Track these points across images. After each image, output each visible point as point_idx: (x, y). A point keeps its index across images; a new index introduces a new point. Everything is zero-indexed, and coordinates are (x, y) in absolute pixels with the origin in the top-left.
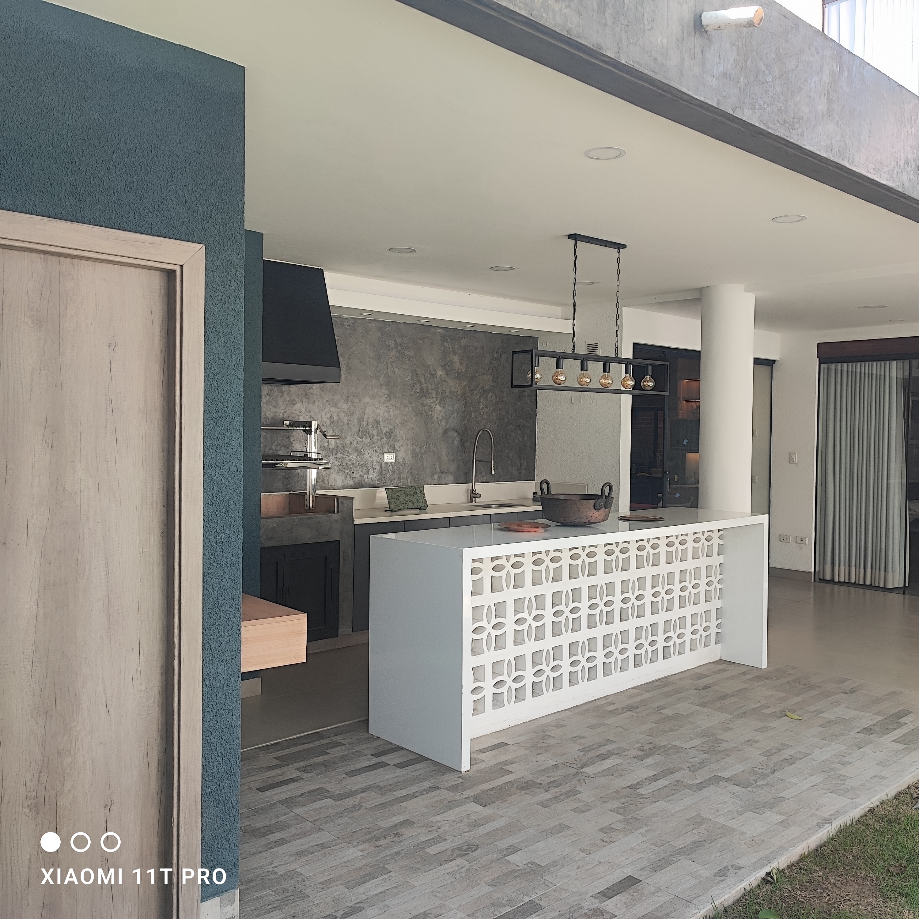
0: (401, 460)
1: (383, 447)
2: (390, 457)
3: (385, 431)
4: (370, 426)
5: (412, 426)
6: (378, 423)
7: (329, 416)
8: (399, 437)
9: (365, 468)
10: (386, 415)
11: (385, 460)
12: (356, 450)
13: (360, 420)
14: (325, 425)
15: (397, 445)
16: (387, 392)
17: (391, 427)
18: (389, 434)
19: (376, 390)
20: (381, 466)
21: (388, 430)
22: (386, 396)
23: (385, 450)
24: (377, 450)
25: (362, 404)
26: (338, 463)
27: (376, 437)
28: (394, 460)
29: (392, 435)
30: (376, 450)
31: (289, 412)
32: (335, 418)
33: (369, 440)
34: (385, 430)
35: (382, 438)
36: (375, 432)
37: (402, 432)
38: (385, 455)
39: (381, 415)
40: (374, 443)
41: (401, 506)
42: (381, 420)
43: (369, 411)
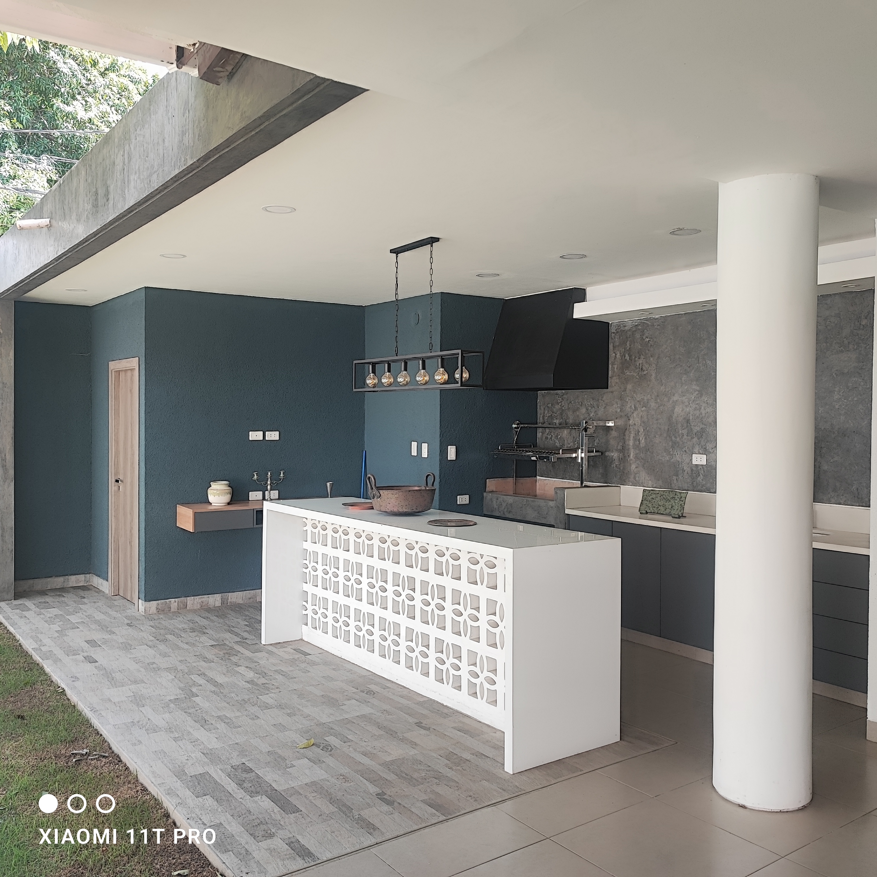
1: (693, 447)
2: (700, 459)
3: (695, 431)
4: (679, 425)
6: (688, 421)
7: (638, 416)
8: (711, 438)
9: (674, 469)
10: (697, 413)
11: (694, 462)
12: (665, 449)
13: (669, 419)
14: (637, 424)
15: (710, 446)
16: (698, 388)
17: (702, 426)
18: (699, 434)
19: (686, 387)
20: (692, 468)
21: (698, 429)
22: (697, 392)
23: (696, 450)
24: (687, 451)
25: (671, 402)
27: (685, 436)
28: (706, 463)
29: (704, 434)
30: (685, 451)
32: (645, 418)
33: (679, 440)
34: (696, 429)
35: (692, 438)
36: (684, 432)
38: (695, 456)
39: (691, 413)
40: (684, 443)
41: (651, 509)
42: (691, 418)
43: (678, 410)
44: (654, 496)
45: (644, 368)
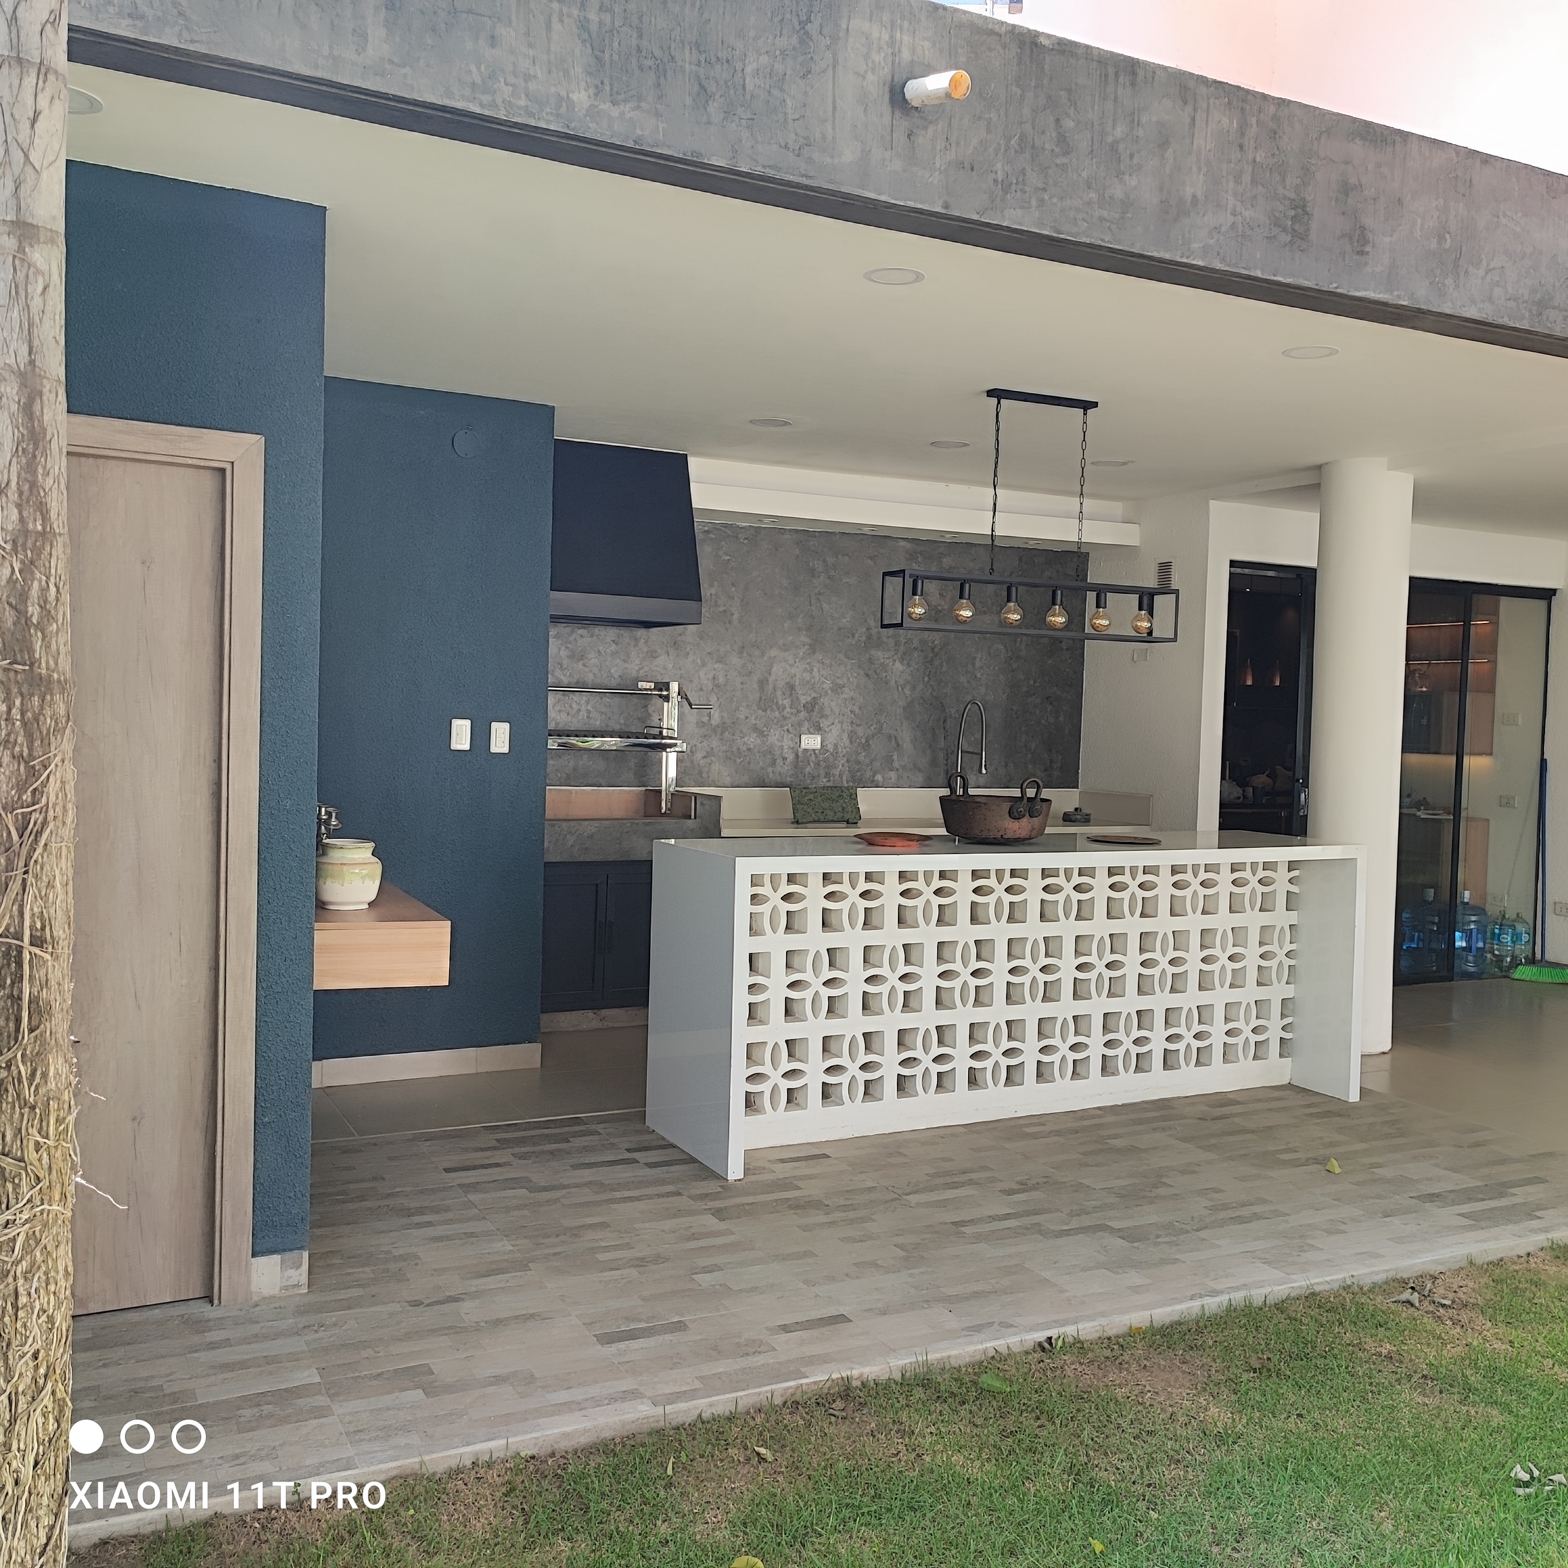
0: (830, 747)
1: (800, 724)
2: (811, 742)
3: (804, 702)
4: (779, 693)
5: (852, 694)
6: (792, 687)
7: (711, 676)
8: (827, 711)
9: (769, 756)
10: (807, 676)
11: (803, 746)
12: (755, 729)
13: (762, 683)
14: (705, 689)
15: (824, 723)
16: (809, 641)
17: (814, 695)
18: (811, 706)
19: (790, 638)
20: (797, 756)
21: (809, 699)
22: (807, 647)
23: (804, 729)
24: (791, 730)
25: (765, 658)
26: (724, 748)
27: (788, 709)
28: (819, 746)
29: (817, 707)
30: (788, 730)
31: (646, 669)
32: (721, 680)
33: (777, 714)
34: (804, 699)
35: (799, 712)
36: (787, 702)
37: (833, 704)
38: (803, 737)
39: (798, 676)
40: (785, 718)
41: (813, 815)
42: (797, 683)
43: (777, 670)
44: (811, 797)
45: (720, 602)
